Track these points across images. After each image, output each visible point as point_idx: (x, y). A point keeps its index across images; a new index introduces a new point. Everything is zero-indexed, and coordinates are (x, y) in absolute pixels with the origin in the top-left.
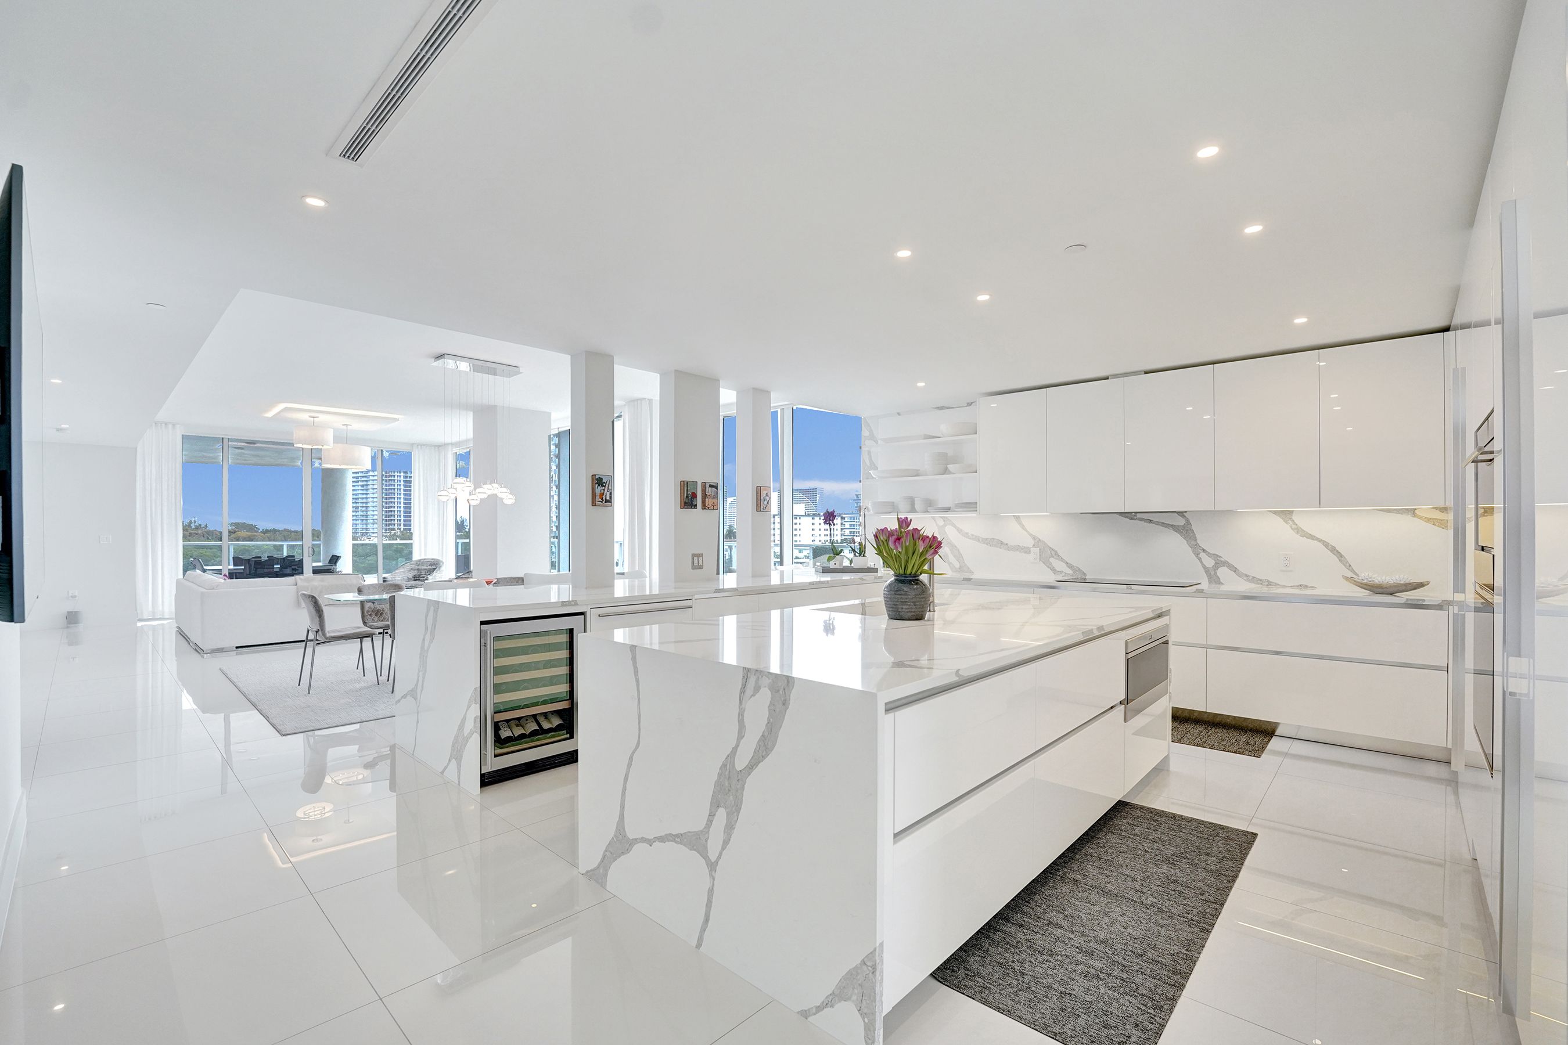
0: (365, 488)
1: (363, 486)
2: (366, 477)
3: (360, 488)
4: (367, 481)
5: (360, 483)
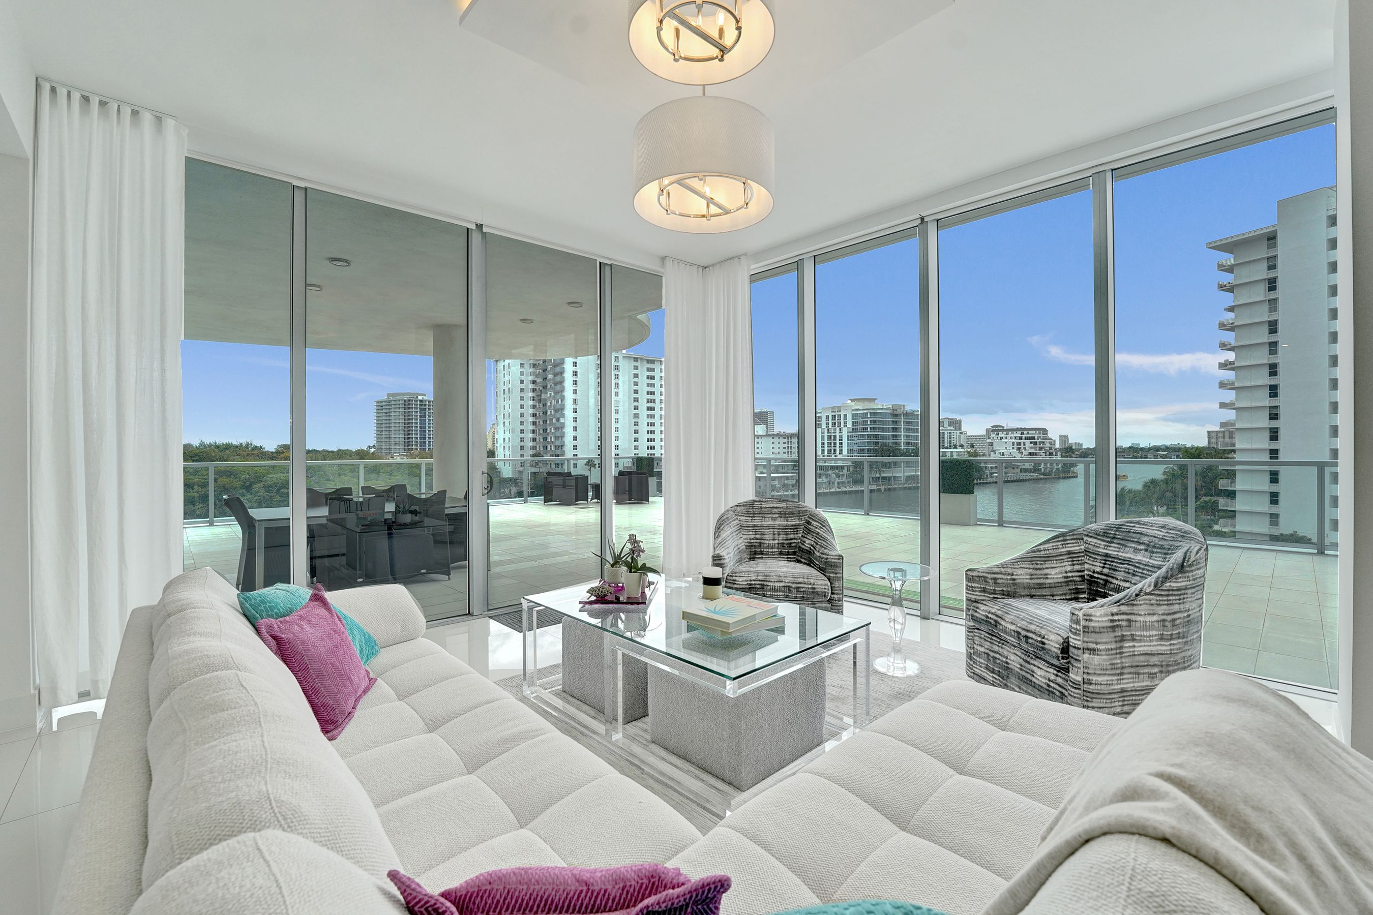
0: (388, 414)
1: (386, 413)
2: (389, 405)
3: (384, 414)
4: (390, 409)
5: (384, 411)
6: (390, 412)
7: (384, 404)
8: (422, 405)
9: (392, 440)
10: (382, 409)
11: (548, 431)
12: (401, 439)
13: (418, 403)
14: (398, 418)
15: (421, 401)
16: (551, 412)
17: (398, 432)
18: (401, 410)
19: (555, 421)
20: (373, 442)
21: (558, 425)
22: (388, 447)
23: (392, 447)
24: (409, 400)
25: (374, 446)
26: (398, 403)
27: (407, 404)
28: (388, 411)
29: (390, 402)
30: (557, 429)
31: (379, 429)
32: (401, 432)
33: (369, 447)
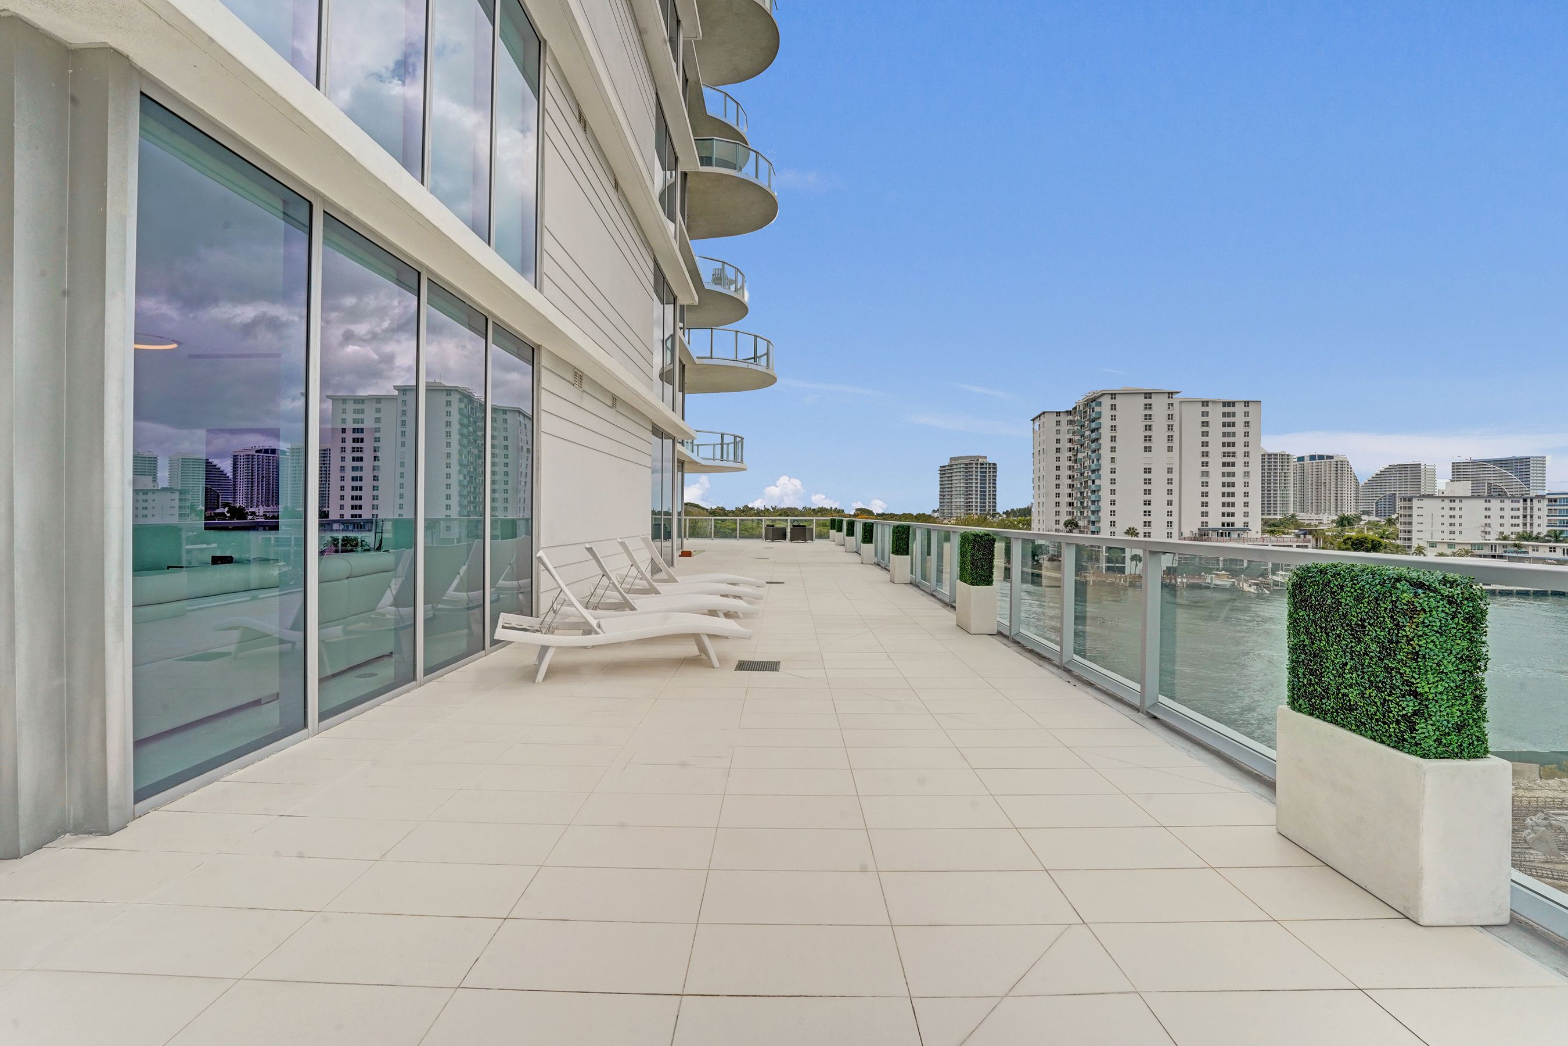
6: (952, 477)
7: (947, 468)
8: (982, 468)
9: (954, 504)
10: (945, 474)
11: (1085, 495)
12: (962, 504)
13: (979, 466)
14: (958, 481)
15: (982, 464)
16: (1088, 473)
17: (959, 496)
18: (962, 473)
19: (1090, 483)
20: (937, 506)
21: (1093, 488)
22: (950, 511)
23: (954, 511)
24: (970, 464)
25: (938, 510)
26: (959, 466)
27: (968, 467)
28: (950, 475)
29: (952, 466)
30: (1093, 492)
31: (942, 494)
32: (962, 496)
33: (934, 511)
